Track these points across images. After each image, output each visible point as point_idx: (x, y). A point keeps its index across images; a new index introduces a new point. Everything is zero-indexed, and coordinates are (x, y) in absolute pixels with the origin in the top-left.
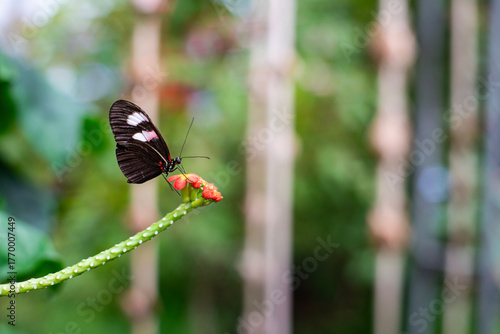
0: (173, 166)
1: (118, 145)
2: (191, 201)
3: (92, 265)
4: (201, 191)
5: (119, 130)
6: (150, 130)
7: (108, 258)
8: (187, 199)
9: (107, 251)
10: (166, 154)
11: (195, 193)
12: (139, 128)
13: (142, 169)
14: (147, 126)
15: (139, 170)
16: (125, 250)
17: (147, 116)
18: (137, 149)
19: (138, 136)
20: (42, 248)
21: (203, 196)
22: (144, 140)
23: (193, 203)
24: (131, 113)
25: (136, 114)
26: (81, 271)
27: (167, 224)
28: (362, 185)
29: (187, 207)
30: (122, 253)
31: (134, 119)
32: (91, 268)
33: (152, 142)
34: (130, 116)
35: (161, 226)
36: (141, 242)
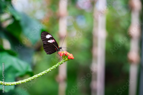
0: (59, 50)
1: (43, 44)
2: (65, 59)
3: (37, 77)
4: (67, 56)
5: (44, 40)
6: (53, 40)
7: (41, 75)
8: (64, 59)
9: (41, 73)
10: (58, 46)
11: (66, 57)
12: (49, 39)
13: (51, 50)
14: (52, 38)
15: (50, 51)
16: (46, 73)
17: (52, 36)
18: (49, 45)
19: (49, 41)
20: (27, 68)
21: (68, 58)
22: (51, 42)
23: (65, 60)
24: (47, 35)
25: (48, 35)
26: (34, 78)
27: (58, 65)
28: (127, 45)
29: (64, 61)
30: (45, 74)
31: (48, 36)
32: (37, 78)
33: (53, 43)
34: (47, 36)
35: (56, 66)
36: (51, 70)
